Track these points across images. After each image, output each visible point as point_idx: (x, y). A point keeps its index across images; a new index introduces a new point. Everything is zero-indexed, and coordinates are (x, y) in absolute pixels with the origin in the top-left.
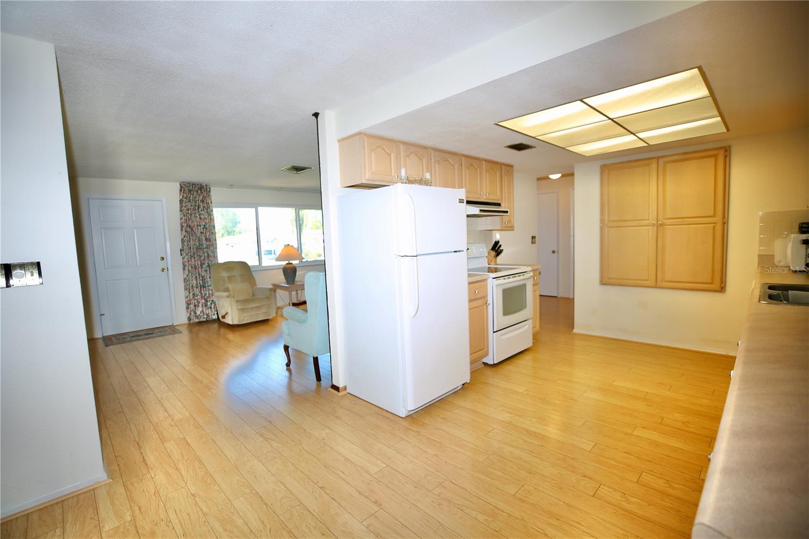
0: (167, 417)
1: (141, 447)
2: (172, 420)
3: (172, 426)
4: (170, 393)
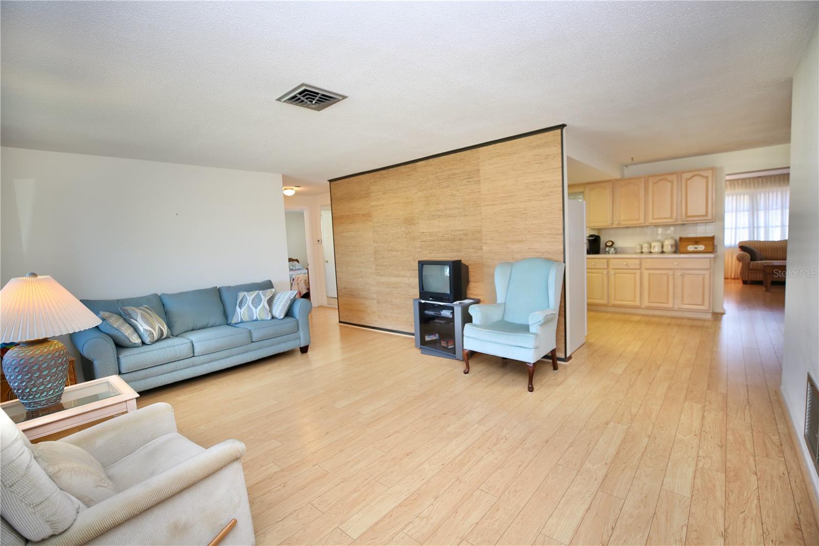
0: (707, 410)
1: (747, 399)
2: (705, 406)
3: (709, 402)
4: (680, 436)
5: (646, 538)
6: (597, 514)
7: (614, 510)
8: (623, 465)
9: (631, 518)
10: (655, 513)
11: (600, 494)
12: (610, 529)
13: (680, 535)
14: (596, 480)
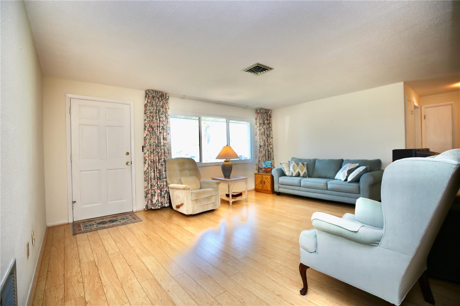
5: (119, 277)
6: (143, 270)
7: (139, 276)
8: (160, 298)
9: (130, 279)
10: (122, 288)
11: (152, 277)
12: (133, 270)
13: (106, 288)
14: (161, 280)
